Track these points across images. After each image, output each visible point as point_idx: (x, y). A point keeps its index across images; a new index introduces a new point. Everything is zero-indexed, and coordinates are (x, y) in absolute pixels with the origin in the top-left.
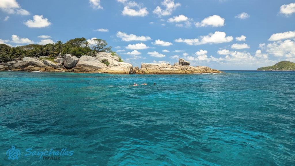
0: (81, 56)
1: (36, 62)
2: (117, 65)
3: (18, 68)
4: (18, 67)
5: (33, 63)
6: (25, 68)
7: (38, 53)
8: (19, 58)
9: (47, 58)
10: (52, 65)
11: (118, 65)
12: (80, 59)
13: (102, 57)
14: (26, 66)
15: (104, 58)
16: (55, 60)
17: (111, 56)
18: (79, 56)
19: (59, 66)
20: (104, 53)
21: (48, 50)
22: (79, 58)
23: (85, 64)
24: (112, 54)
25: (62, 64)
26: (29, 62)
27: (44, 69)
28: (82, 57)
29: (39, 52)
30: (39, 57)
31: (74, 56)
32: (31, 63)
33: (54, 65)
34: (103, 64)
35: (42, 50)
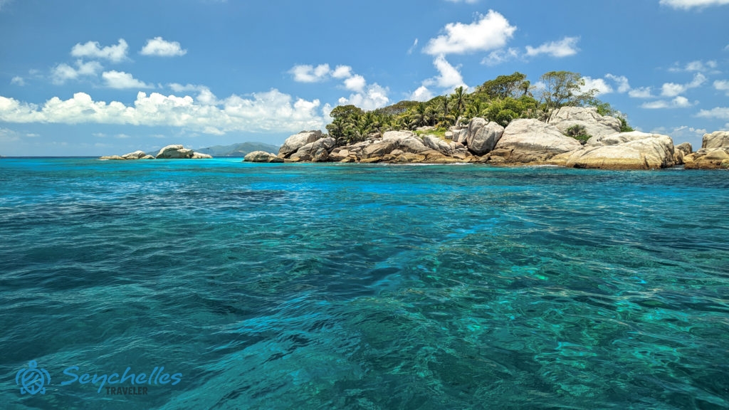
0: (509, 120)
1: (407, 141)
2: (616, 142)
3: (373, 155)
4: (372, 153)
5: (401, 144)
6: (386, 156)
7: (414, 121)
8: (378, 133)
9: (431, 132)
10: (441, 147)
11: (619, 140)
12: (507, 128)
13: (569, 120)
14: (388, 151)
15: (573, 123)
16: (448, 134)
17: (596, 115)
18: (506, 122)
19: (456, 148)
20: (574, 109)
21: (434, 113)
22: (505, 126)
23: (521, 142)
24: (598, 111)
25: (463, 143)
26: (394, 142)
27: (423, 158)
28: (513, 123)
29: (415, 118)
30: (414, 129)
31: (491, 122)
32: (397, 145)
33: (446, 148)
34: (571, 139)
35: (421, 113)
